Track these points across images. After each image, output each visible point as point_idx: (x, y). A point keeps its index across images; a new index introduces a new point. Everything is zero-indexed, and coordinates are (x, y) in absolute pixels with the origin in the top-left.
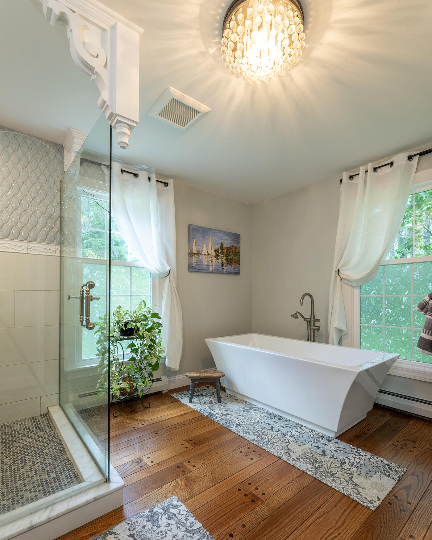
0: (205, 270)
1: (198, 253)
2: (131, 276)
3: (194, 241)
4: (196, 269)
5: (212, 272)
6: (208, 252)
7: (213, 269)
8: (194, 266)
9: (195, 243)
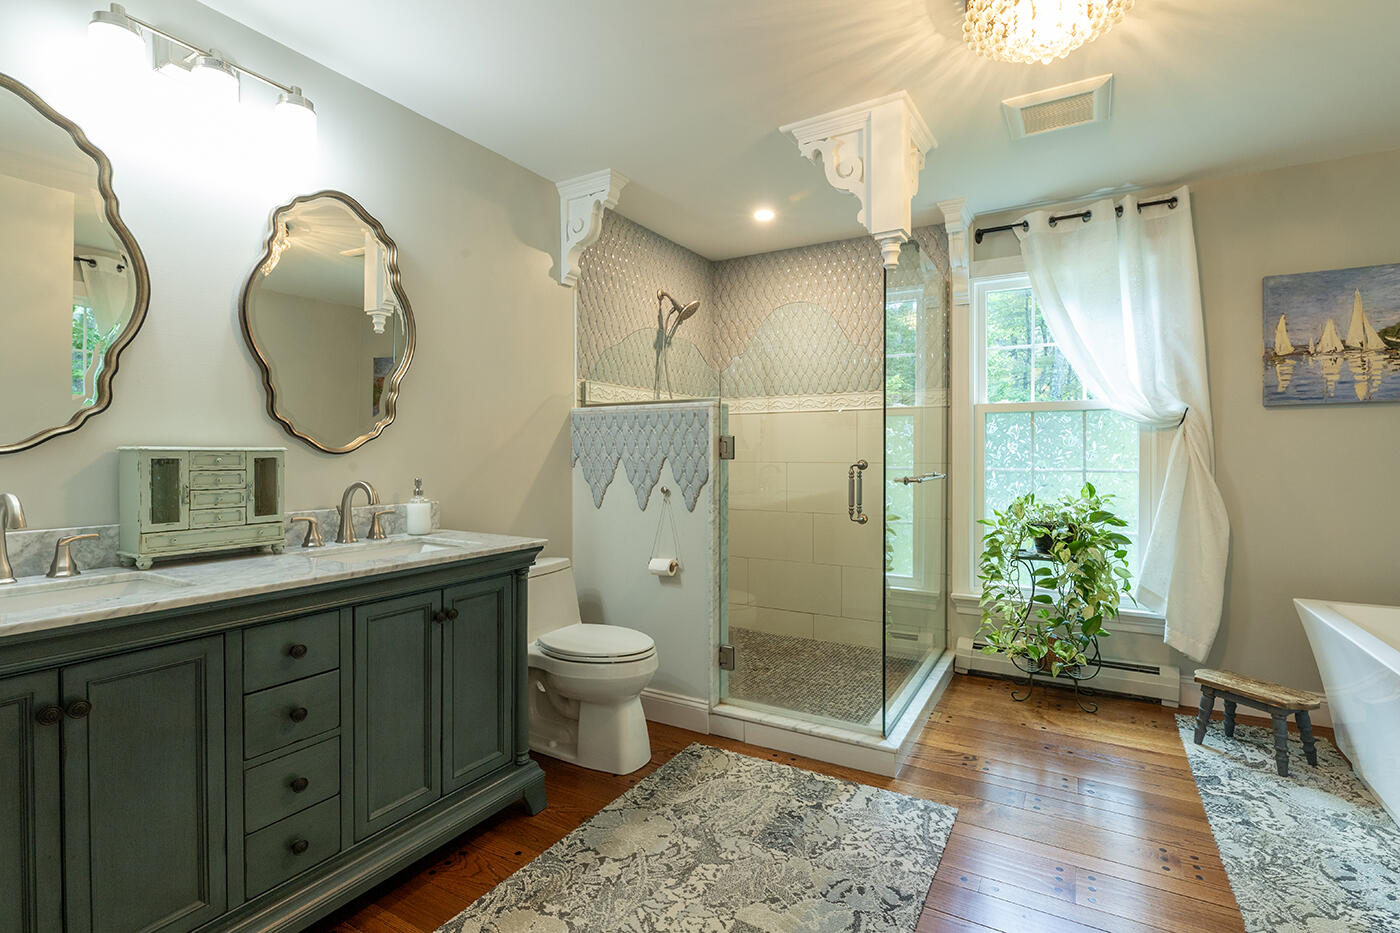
0: (1330, 397)
1: (1300, 352)
2: (1084, 431)
3: (1282, 322)
4: (1288, 398)
5: (1368, 402)
6: (1343, 342)
7: (1372, 391)
8: (1280, 390)
9: (1286, 324)
